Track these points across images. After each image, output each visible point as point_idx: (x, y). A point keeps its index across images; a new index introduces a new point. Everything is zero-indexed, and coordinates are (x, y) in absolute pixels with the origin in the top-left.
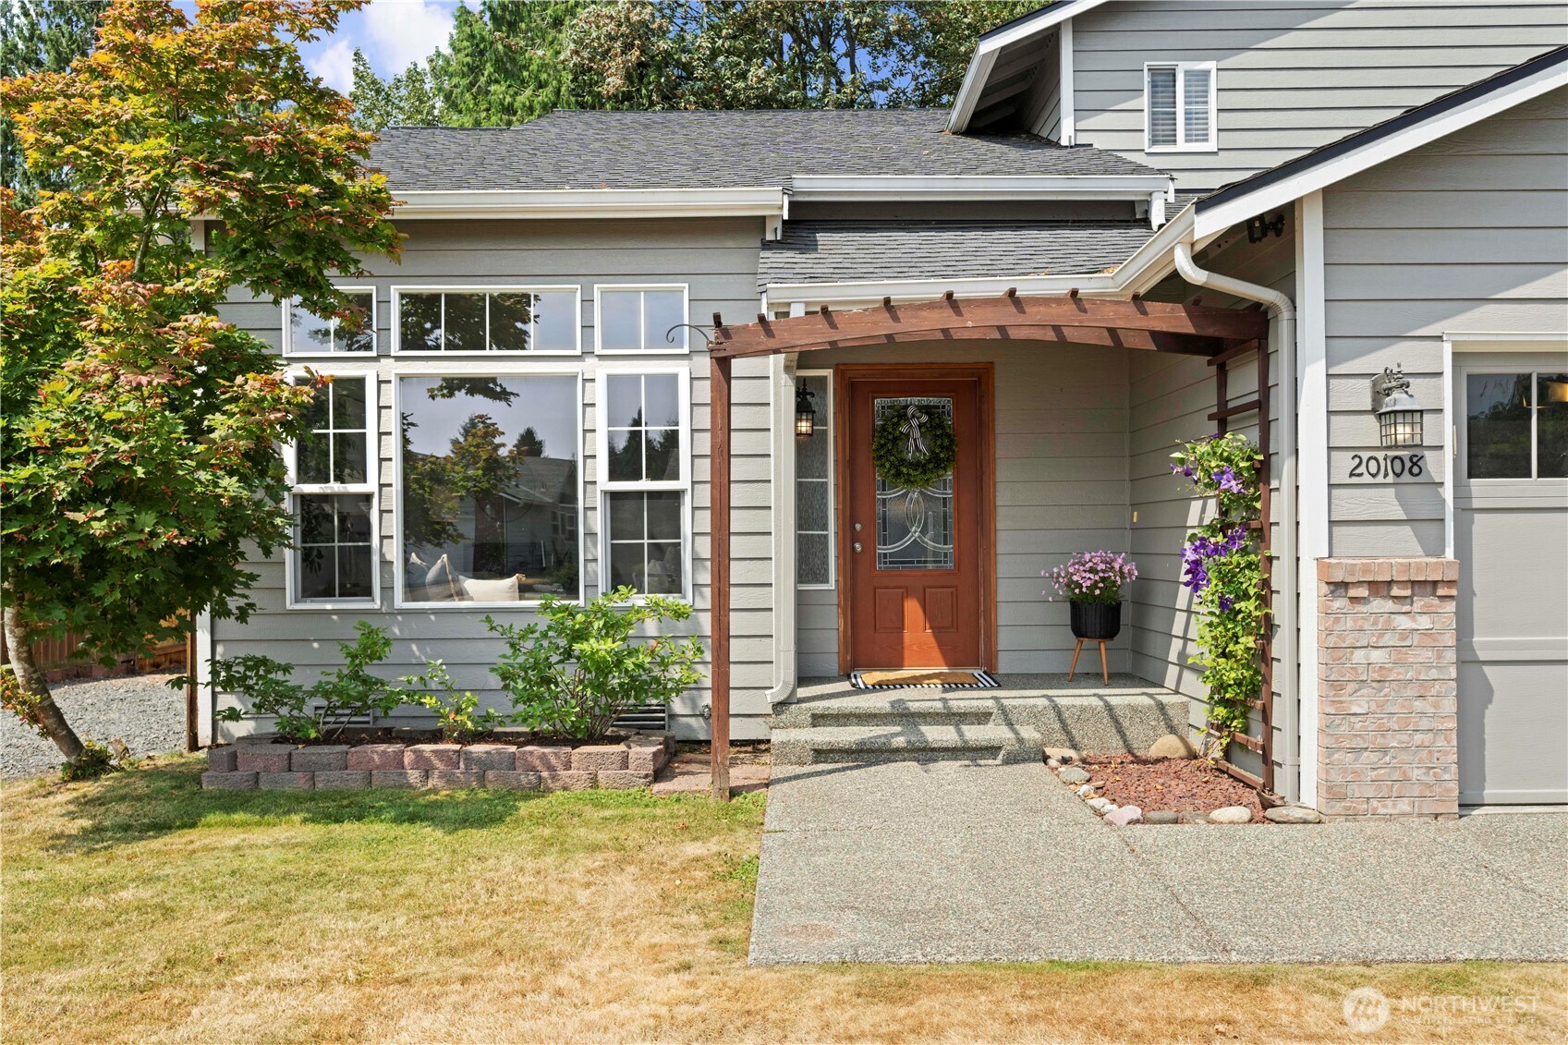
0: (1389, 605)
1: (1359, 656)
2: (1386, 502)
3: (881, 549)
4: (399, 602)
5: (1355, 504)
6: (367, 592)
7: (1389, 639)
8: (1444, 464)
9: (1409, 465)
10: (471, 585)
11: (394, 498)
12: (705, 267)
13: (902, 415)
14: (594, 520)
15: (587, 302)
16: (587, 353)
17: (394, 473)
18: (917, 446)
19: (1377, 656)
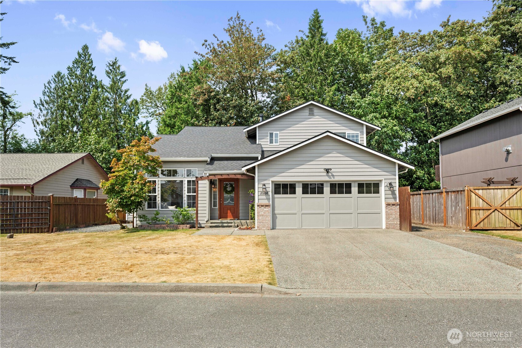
0: (264, 208)
1: (260, 213)
2: (264, 197)
3: (224, 203)
4: (160, 209)
5: (261, 197)
6: (156, 208)
7: (263, 211)
8: (270, 193)
9: (267, 193)
10: (169, 207)
11: (160, 196)
12: (200, 166)
13: (227, 185)
14: (185, 199)
15: (185, 171)
16: (184, 177)
17: (160, 192)
18: (229, 189)
19: (262, 213)
